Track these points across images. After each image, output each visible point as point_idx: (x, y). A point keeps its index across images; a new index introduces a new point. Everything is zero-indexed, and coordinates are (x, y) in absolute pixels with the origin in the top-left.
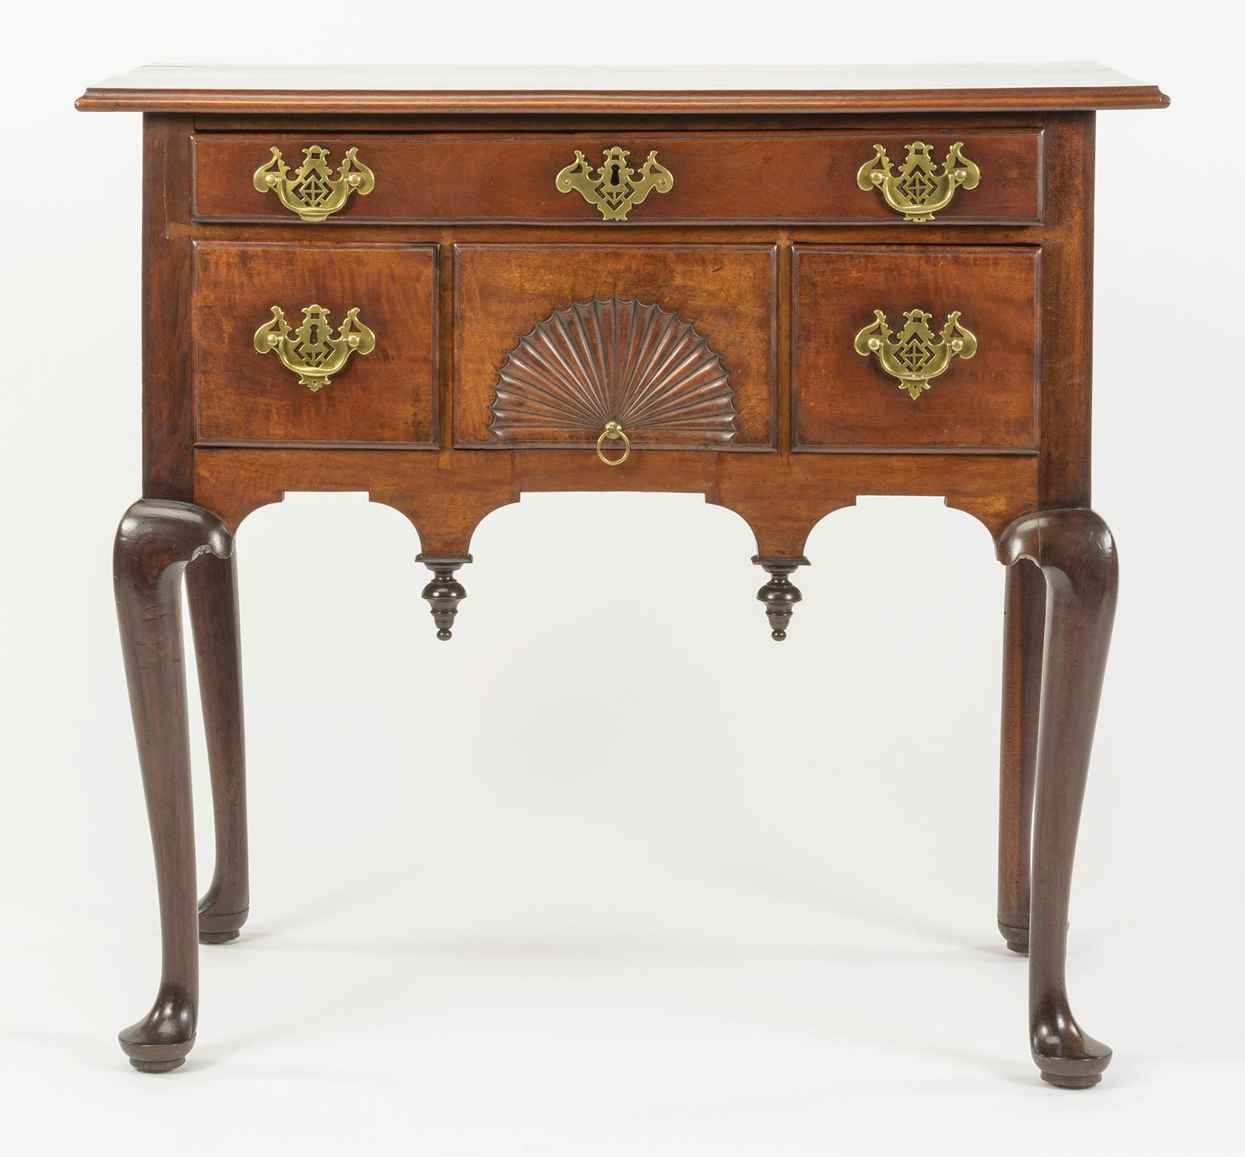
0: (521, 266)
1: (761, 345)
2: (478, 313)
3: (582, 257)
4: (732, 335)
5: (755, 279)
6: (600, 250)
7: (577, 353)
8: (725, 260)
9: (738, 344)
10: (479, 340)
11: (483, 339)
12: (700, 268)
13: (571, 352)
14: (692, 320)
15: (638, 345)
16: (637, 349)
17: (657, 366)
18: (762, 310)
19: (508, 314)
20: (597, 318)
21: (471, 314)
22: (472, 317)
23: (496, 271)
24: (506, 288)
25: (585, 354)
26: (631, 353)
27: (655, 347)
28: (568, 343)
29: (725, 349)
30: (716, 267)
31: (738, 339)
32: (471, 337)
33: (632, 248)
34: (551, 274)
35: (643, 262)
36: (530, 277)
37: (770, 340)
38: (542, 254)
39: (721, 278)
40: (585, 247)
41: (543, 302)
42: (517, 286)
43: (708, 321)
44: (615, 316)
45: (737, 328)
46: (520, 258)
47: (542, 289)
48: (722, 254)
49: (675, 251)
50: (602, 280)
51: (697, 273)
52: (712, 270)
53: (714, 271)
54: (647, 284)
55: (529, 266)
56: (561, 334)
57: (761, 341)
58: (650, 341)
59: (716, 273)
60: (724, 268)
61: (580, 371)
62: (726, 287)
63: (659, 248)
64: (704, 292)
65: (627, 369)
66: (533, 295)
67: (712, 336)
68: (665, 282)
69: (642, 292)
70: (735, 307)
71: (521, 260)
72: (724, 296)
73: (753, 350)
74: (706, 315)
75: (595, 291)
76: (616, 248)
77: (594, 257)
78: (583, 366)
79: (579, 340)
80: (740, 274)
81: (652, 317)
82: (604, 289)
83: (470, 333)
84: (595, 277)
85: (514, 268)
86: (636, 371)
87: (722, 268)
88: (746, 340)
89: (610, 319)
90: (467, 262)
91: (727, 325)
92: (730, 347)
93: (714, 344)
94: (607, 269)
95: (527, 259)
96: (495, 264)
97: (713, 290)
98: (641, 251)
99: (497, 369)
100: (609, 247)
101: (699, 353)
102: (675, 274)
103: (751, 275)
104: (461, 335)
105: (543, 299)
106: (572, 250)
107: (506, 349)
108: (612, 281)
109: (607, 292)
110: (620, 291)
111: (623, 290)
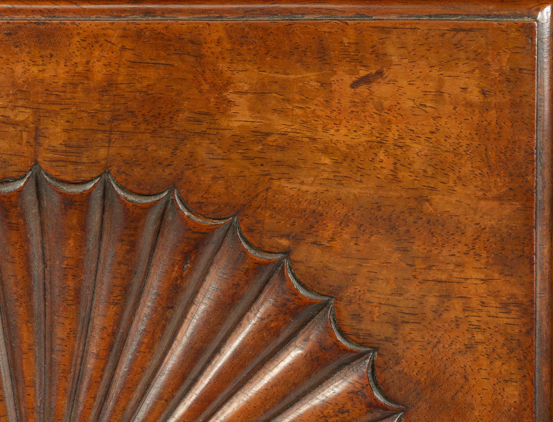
1: (504, 319)
4: (413, 289)
5: (485, 108)
8: (391, 50)
9: (430, 315)
12: (312, 75)
14: (285, 242)
15: (118, 323)
16: (114, 334)
17: (177, 388)
18: (508, 209)
26: (93, 349)
27: (170, 328)
29: (389, 331)
30: (363, 73)
31: (432, 301)
33: (92, 11)
35: (128, 55)
37: (532, 302)
39: (380, 108)
43: (337, 245)
44: (43, 232)
45: (430, 268)
48: (383, 29)
49: (230, 20)
51: (301, 93)
52: (349, 79)
53: (355, 85)
54: (143, 127)
57: (505, 307)
58: (154, 310)
59: (363, 89)
60: (389, 74)
62: (392, 135)
63: (180, 11)
64: (325, 151)
65: (82, 398)
67: (350, 291)
68: (199, 121)
69: (127, 152)
70: (422, 199)
72: (388, 164)
73: (479, 337)
74: (331, 225)
76: (41, 11)
80: (439, 93)
81: (158, 233)
82: (3, 144)
86: (110, 404)
87: (380, 73)
88: (458, 305)
89: (27, 241)
91: (396, 257)
92: (408, 328)
93: (357, 317)
97: (349, 147)
98: (122, 21)
100: (19, 11)
101: (309, 344)
102: (231, 97)
103: (475, 96)
108: (29, 117)
109: (13, 153)
110: (55, 151)
111: (63, 148)
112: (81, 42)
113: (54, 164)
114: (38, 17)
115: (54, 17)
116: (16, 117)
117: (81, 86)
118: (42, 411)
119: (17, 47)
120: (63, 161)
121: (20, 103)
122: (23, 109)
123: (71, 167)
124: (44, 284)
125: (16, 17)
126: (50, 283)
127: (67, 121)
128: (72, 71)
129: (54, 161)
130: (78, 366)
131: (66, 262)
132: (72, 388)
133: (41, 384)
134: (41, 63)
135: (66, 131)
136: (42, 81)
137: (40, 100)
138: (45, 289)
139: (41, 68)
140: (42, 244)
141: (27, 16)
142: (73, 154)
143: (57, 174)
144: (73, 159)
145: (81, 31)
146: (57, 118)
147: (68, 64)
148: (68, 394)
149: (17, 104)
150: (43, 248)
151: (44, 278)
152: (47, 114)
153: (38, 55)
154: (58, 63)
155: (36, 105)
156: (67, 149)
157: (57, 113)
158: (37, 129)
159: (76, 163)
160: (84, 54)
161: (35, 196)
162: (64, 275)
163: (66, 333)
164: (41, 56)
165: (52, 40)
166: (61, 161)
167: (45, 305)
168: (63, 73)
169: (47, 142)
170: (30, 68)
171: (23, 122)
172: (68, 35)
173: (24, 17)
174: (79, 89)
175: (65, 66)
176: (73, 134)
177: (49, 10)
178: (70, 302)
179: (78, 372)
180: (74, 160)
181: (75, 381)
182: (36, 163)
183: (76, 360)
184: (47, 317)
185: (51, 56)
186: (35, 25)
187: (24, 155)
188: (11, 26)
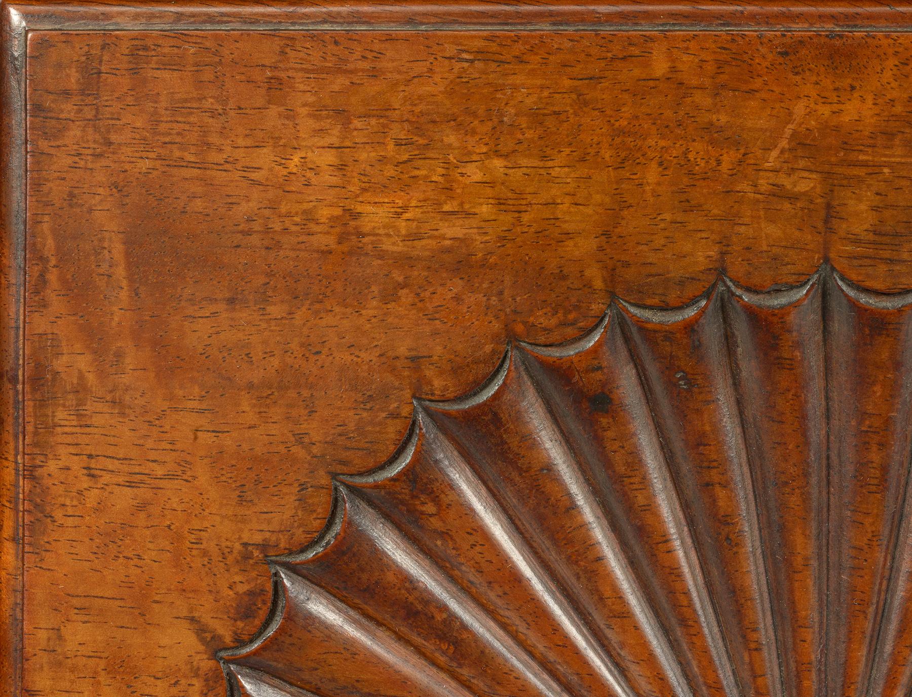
0: (342, 115)
2: (119, 355)
3: (660, 67)
6: (750, 30)
7: (633, 564)
10: (124, 499)
11: (144, 493)
13: (600, 559)
19: (276, 362)
20: (736, 384)
21: (83, 362)
22: (91, 378)
23: (214, 139)
24: (267, 230)
25: (675, 572)
26: (909, 566)
28: (588, 512)
32: (85, 483)
34: (498, 154)
36: (390, 171)
38: (450, 49)
40: (672, 15)
41: (457, 299)
42: (324, 213)
44: (828, 373)
46: (339, 71)
47: (453, 230)
50: (764, 184)
55: (384, 112)
56: (549, 468)
61: (650, 659)
65: (890, 648)
66: (405, 261)
71: (340, 82)
75: (724, 242)
76: (833, 17)
77: (720, 65)
78: (666, 630)
79: (641, 500)
82: (772, 230)
83: (76, 464)
84: (725, 167)
85: (307, 124)
89: (806, 387)
90: (66, 93)
94: (788, 130)
95: (374, 74)
96: (208, 103)
99: (214, 647)
100: (799, 17)
104: (31, 473)
105: (457, 286)
106: (607, 29)
107: (264, 547)
108: (814, 188)
109: (789, 245)
110: (857, 241)
111: (871, 237)
112: (901, 66)
113: (856, 262)
114: (830, 26)
115: (856, 26)
116: (795, 186)
117: (900, 136)
118: (823, 669)
119: (797, 74)
120: (870, 258)
121: (802, 163)
122: (806, 174)
123: (882, 268)
124: (828, 458)
125: (794, 27)
126: (839, 456)
127: (877, 194)
128: (886, 113)
129: (855, 258)
130: (883, 593)
131: (867, 422)
132: (873, 630)
133: (821, 623)
134: (836, 99)
135: (875, 209)
136: (837, 128)
137: (833, 159)
138: (828, 466)
139: (836, 107)
140: (827, 393)
141: (811, 25)
142: (886, 247)
143: (860, 278)
144: (887, 254)
145: (901, 50)
146: (860, 189)
147: (879, 101)
148: (867, 640)
149: (796, 166)
150: (827, 398)
151: (828, 448)
152: (845, 182)
153: (831, 87)
154: (863, 99)
155: (827, 168)
156: (877, 238)
157: (860, 180)
158: (829, 206)
159: (891, 261)
160: (905, 86)
161: (820, 313)
162: (865, 443)
163: (865, 539)
164: (836, 89)
165: (854, 63)
166: (866, 258)
167: (828, 493)
168: (872, 117)
169: (844, 226)
170: (817, 107)
171: (805, 194)
172: (879, 56)
173: (806, 25)
174: (897, 141)
175: (875, 104)
176: (887, 214)
177: (847, 16)
178: (874, 488)
179: (882, 603)
180: (888, 256)
181: (878, 619)
182: (827, 260)
183: (881, 584)
184: (832, 512)
185: (853, 88)
186: (827, 40)
187: (808, 247)
188: (789, 40)
